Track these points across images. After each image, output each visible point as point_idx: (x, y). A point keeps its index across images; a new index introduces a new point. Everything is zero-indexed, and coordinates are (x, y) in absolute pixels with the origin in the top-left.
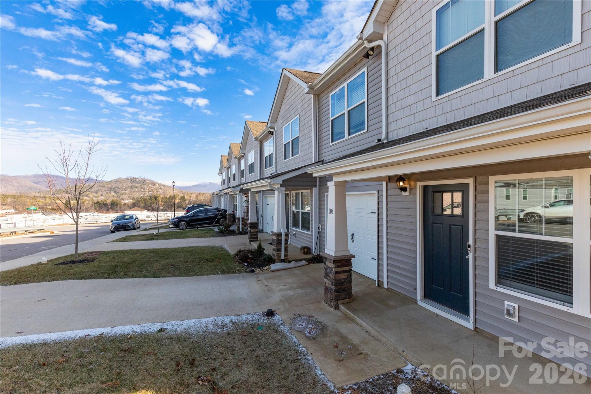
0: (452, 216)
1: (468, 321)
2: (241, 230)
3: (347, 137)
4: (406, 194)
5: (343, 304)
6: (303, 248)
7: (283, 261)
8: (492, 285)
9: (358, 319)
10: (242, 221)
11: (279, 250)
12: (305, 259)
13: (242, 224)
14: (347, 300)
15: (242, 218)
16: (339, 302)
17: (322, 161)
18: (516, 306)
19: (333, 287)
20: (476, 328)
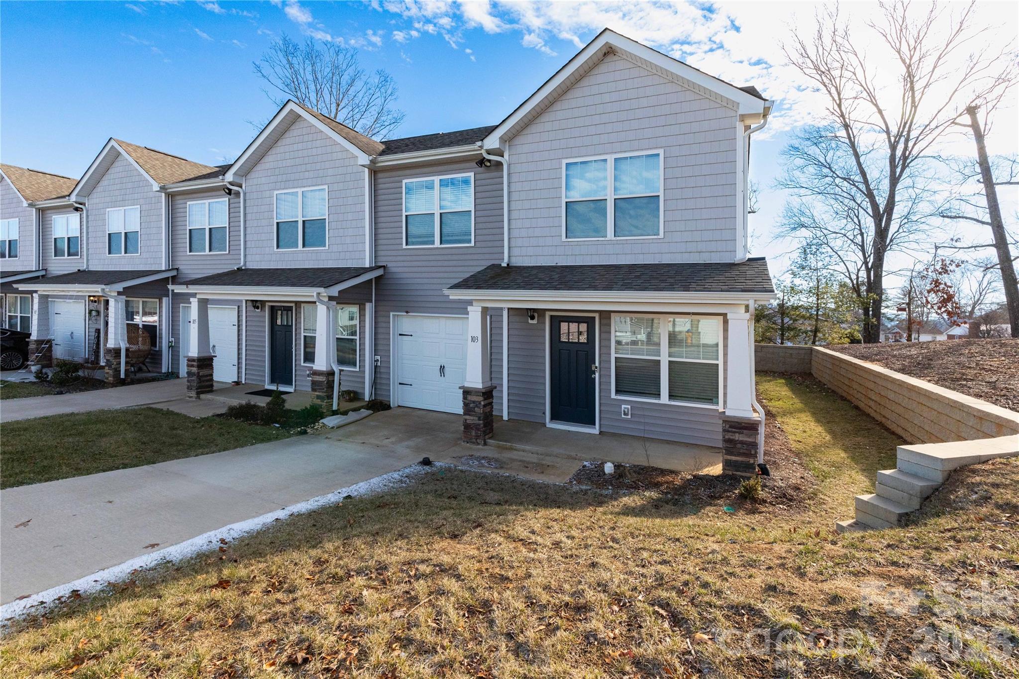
0: (579, 343)
1: (595, 428)
2: (122, 376)
3: (437, 244)
4: (535, 322)
5: (490, 438)
6: (348, 392)
7: (335, 413)
8: (613, 396)
9: (518, 446)
10: (127, 356)
11: (330, 397)
12: (362, 407)
13: (127, 363)
14: (490, 435)
15: (127, 350)
16: (487, 437)
17: (384, 266)
18: (629, 407)
19: (481, 422)
20: (601, 433)
